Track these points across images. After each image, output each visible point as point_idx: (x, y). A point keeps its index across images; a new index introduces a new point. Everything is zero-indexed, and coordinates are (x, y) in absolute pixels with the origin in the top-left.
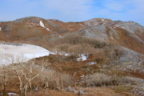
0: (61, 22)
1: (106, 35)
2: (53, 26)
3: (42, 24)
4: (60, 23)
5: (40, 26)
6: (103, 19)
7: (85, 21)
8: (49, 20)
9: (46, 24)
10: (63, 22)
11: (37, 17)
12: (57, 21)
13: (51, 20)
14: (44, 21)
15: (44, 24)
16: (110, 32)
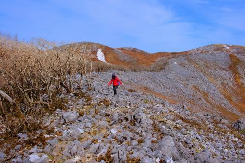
0: (142, 53)
1: (228, 75)
2: (123, 60)
3: (100, 56)
4: (139, 53)
5: (96, 59)
6: (228, 46)
7: (189, 51)
8: (118, 49)
9: (110, 56)
10: (147, 53)
11: (93, 43)
12: (134, 50)
13: (122, 49)
14: (107, 50)
15: (105, 55)
16: (239, 68)
